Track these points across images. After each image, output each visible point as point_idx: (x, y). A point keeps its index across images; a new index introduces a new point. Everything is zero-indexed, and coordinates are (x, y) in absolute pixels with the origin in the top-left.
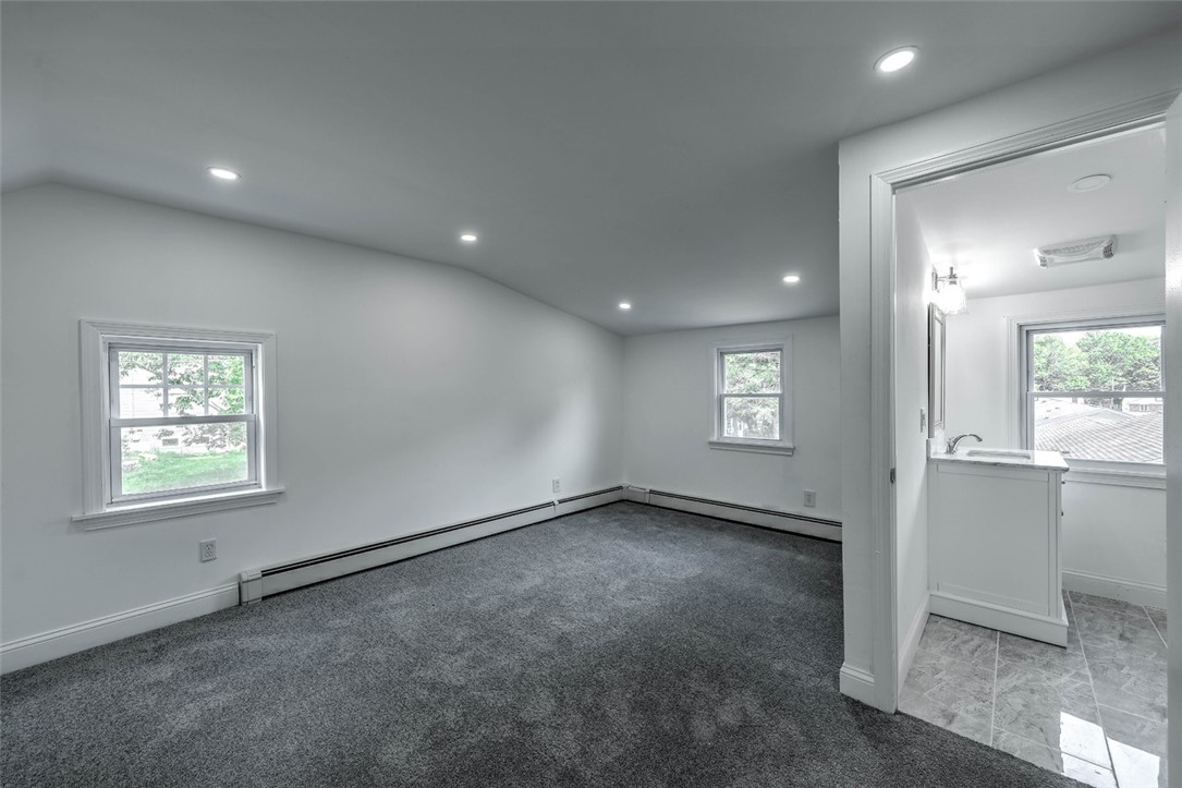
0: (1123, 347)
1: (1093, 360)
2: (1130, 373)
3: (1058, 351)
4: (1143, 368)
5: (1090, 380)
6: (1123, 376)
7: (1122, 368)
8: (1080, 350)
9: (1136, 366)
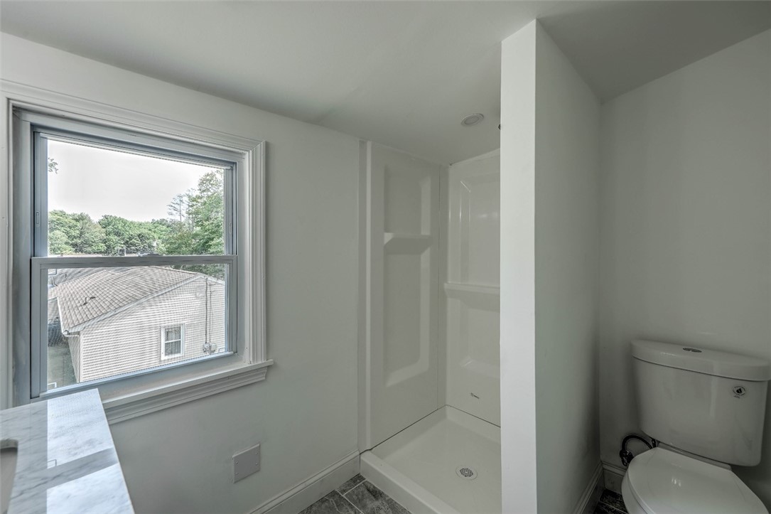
0: (123, 227)
1: (108, 234)
2: (127, 242)
3: (87, 225)
4: (133, 240)
5: (106, 245)
6: (124, 244)
7: (123, 239)
8: (100, 227)
9: (130, 239)
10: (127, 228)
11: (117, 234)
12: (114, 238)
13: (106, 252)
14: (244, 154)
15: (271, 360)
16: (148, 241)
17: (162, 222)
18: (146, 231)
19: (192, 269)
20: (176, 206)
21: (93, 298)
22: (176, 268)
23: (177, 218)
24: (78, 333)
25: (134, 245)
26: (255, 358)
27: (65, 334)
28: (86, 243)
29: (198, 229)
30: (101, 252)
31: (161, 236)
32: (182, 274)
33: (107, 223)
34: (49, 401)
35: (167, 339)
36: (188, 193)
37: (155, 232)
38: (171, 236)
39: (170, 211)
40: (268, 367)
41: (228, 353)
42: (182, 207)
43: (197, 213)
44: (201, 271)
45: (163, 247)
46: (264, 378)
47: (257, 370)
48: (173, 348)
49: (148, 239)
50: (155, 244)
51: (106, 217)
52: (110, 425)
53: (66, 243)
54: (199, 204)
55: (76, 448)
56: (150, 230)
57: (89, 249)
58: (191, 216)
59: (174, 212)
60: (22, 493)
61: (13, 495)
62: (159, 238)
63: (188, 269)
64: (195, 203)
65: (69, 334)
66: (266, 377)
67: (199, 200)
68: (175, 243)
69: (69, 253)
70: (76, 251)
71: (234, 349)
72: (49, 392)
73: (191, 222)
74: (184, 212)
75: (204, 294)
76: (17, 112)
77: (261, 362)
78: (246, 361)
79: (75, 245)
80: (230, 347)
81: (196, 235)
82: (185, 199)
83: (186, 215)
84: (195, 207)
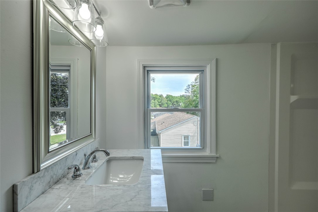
3: (162, 98)
5: (167, 105)
7: (172, 103)
8: (166, 99)
9: (174, 102)
10: (173, 99)
11: (170, 101)
12: (169, 102)
13: (167, 107)
14: (207, 66)
15: (218, 155)
16: (178, 103)
17: (183, 96)
18: (178, 99)
19: (193, 114)
20: (187, 89)
21: (164, 122)
22: (187, 113)
23: (188, 94)
24: (160, 133)
25: (175, 105)
26: (211, 152)
27: (157, 133)
28: (162, 104)
29: (195, 98)
30: (166, 107)
31: (183, 101)
32: (189, 116)
33: (168, 97)
34: (151, 150)
35: (184, 140)
36: (191, 84)
37: (181, 100)
38: (186, 101)
39: (185, 91)
40: (217, 157)
41: (200, 148)
42: (190, 89)
43: (195, 91)
44: (196, 115)
45: (183, 105)
46: (215, 162)
47: (212, 157)
48: (186, 143)
49: (179, 102)
50: (181, 104)
51: (167, 95)
52: (163, 162)
53: (158, 104)
54: (195, 88)
55: (155, 164)
56: (179, 99)
57: (163, 106)
58: (192, 93)
59: (187, 92)
60: (143, 170)
61: (142, 170)
62: (182, 102)
63: (191, 114)
64: (194, 88)
65: (158, 133)
66: (216, 161)
67: (195, 86)
68: (187, 104)
69: (158, 107)
70: (160, 107)
71: (203, 147)
72: (151, 147)
73: (192, 95)
74: (190, 92)
75: (197, 124)
76: (144, 67)
77: (214, 154)
78: (207, 153)
79: (160, 105)
80: (201, 145)
81: (194, 100)
82: (191, 86)
83: (191, 93)
84: (194, 89)
